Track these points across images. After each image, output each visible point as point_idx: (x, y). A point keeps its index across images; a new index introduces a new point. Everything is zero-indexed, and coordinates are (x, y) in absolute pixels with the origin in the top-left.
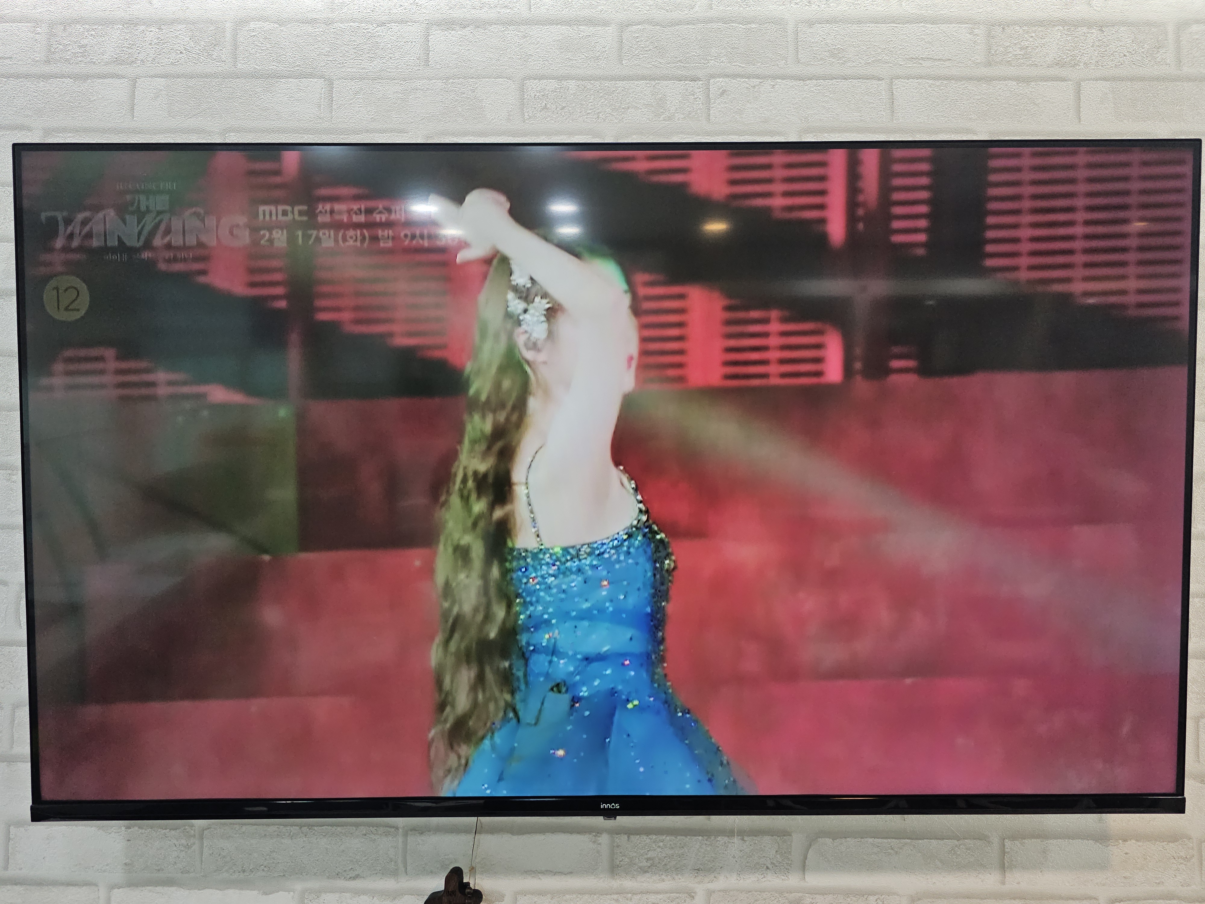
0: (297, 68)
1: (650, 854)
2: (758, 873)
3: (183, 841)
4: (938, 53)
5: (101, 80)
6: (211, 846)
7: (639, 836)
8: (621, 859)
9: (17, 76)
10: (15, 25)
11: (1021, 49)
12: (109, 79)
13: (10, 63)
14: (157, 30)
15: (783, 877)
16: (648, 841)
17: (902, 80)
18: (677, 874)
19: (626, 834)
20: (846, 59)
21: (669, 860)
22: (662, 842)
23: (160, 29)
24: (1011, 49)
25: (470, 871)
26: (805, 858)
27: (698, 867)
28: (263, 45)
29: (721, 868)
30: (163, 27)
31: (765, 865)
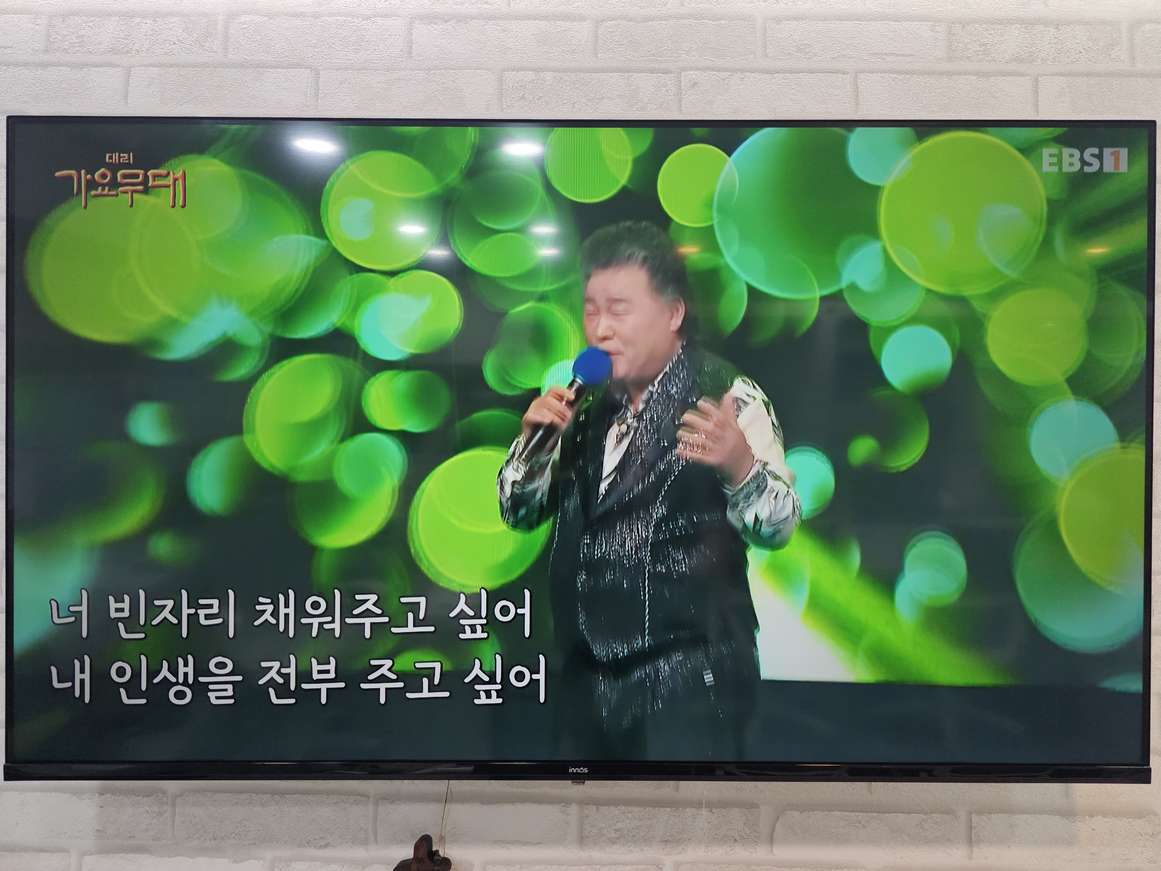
0: (286, 59)
1: (619, 825)
2: (726, 845)
3: (156, 809)
4: (900, 49)
5: (97, 69)
6: (183, 813)
7: (607, 807)
8: (590, 830)
9: (18, 65)
10: (15, 16)
11: (981, 45)
12: (104, 68)
13: (11, 52)
14: (152, 22)
15: (751, 850)
16: (617, 812)
17: (866, 74)
18: (646, 846)
19: (595, 805)
20: (812, 54)
21: (637, 831)
22: (631, 813)
23: (154, 21)
24: (971, 45)
25: (440, 840)
26: (773, 831)
27: (666, 839)
28: (253, 37)
29: (689, 839)
30: (157, 20)
31: (732, 837)
